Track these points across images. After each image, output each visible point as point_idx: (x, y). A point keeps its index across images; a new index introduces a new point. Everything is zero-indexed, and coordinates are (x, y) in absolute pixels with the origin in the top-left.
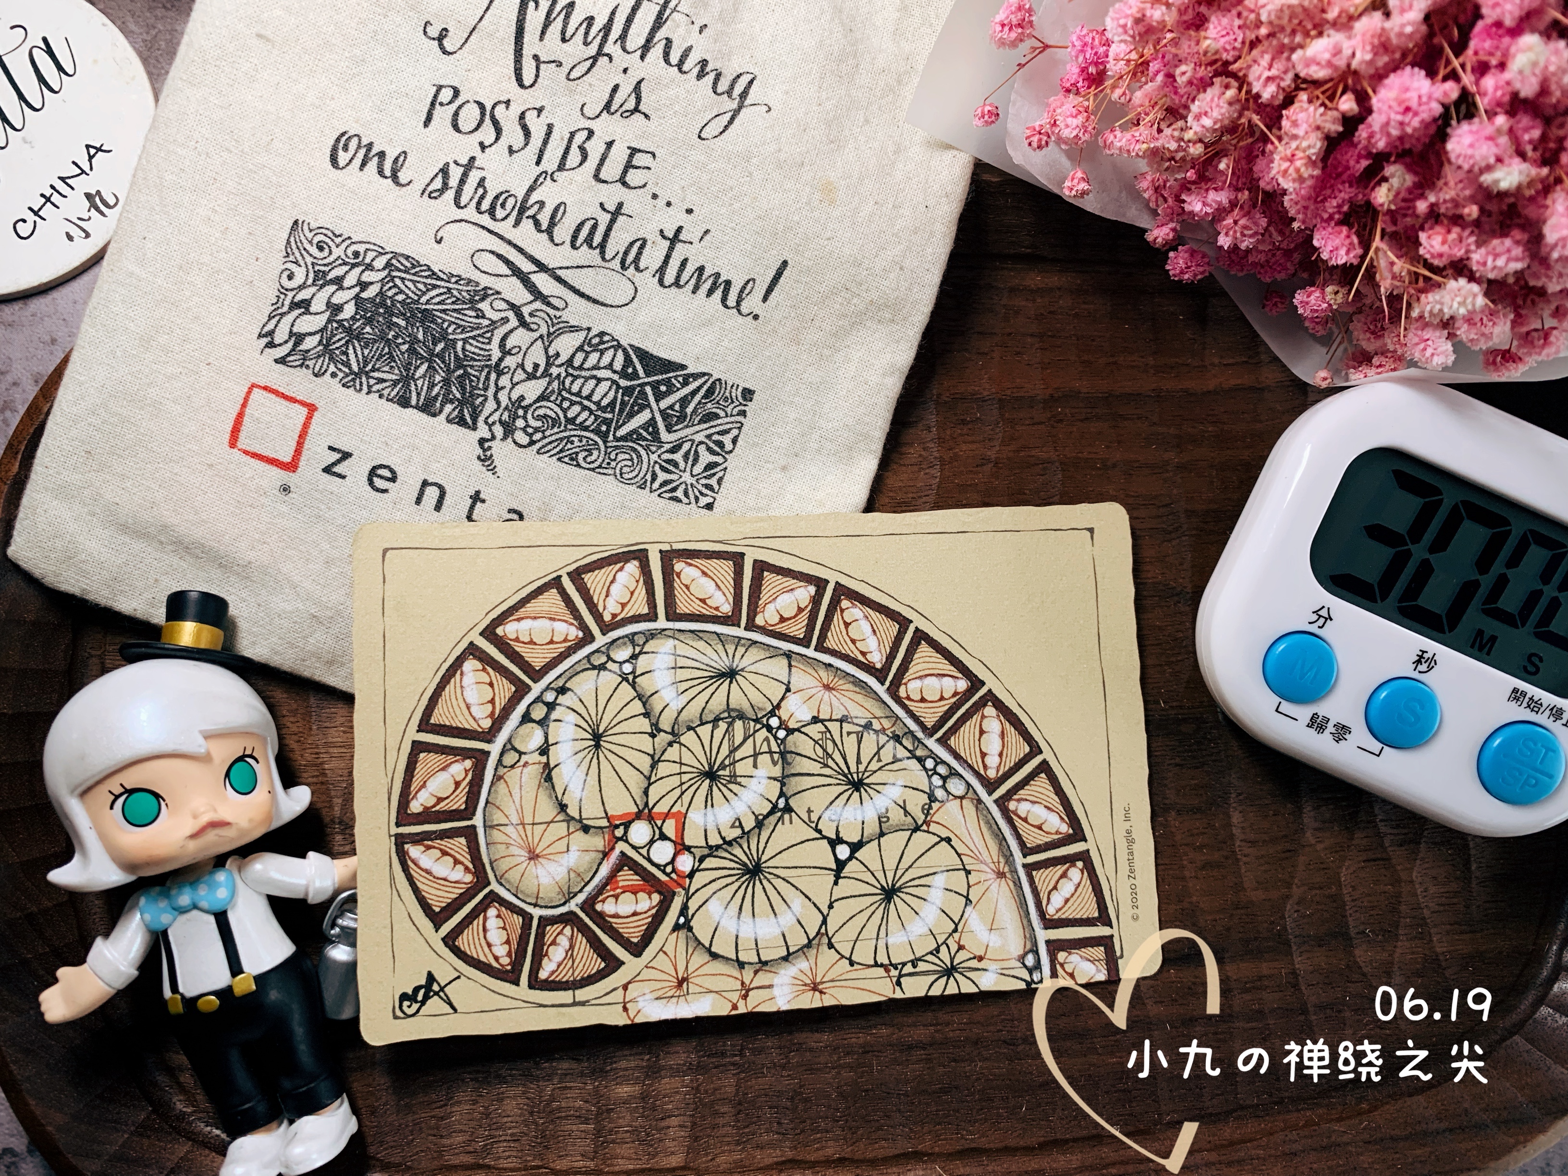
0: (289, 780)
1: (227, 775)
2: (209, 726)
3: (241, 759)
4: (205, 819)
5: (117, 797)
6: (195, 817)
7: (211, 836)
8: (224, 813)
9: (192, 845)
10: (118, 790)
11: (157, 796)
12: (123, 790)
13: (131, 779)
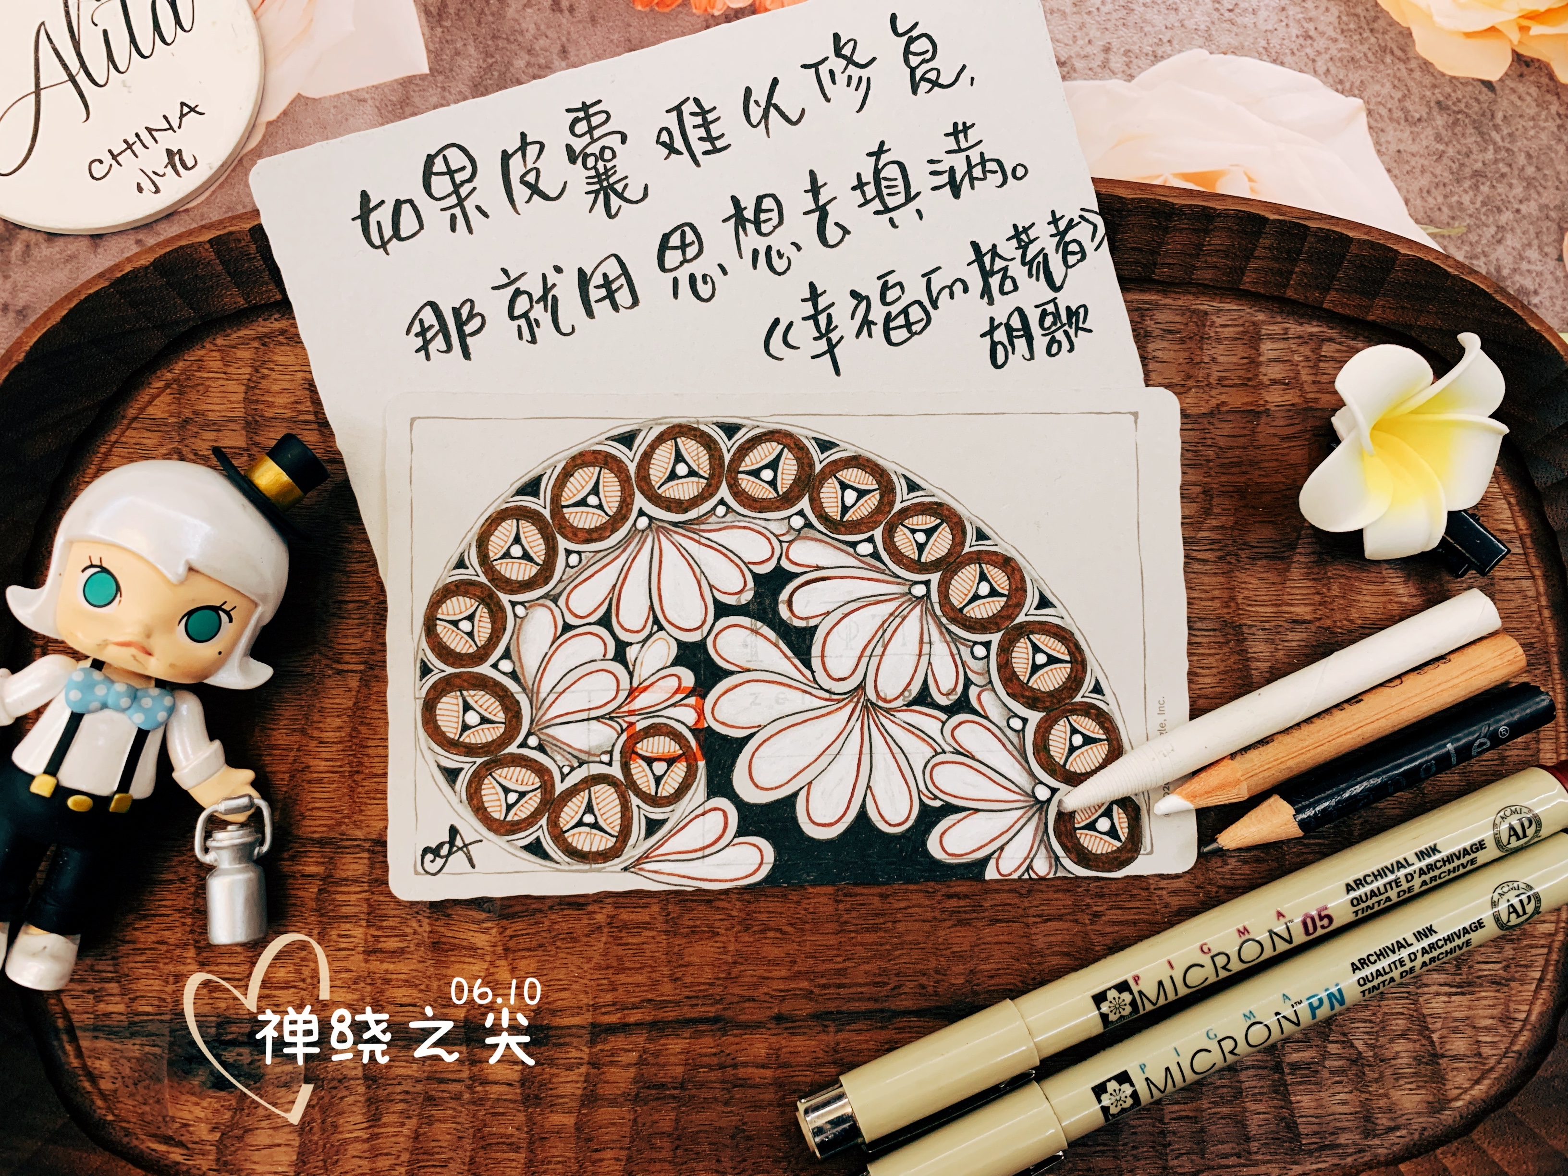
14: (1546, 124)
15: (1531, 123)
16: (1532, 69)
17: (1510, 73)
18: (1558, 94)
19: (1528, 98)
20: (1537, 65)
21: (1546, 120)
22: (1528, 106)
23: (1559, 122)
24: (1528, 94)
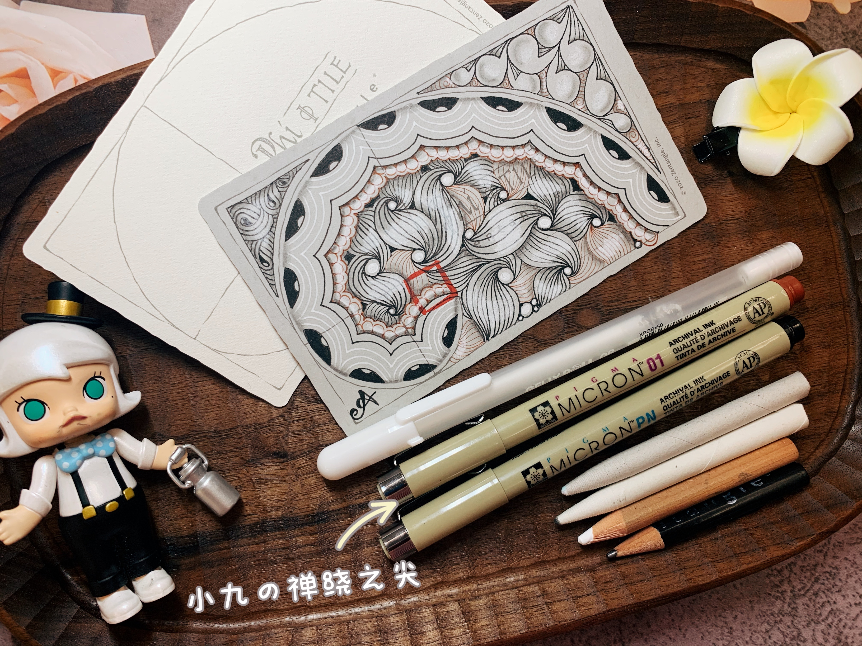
0: (125, 390)
1: (85, 388)
2: (70, 361)
3: (93, 378)
4: (72, 414)
5: (20, 404)
6: (64, 414)
7: (75, 425)
8: (82, 412)
9: (66, 431)
10: (20, 401)
11: (43, 403)
12: (23, 400)
13: (27, 393)
14: (837, 41)
15: (829, 42)
16: (823, 9)
17: (812, 15)
18: (840, 21)
19: (824, 27)
20: (825, 6)
21: (837, 38)
22: (826, 32)
23: (844, 37)
24: (824, 25)
